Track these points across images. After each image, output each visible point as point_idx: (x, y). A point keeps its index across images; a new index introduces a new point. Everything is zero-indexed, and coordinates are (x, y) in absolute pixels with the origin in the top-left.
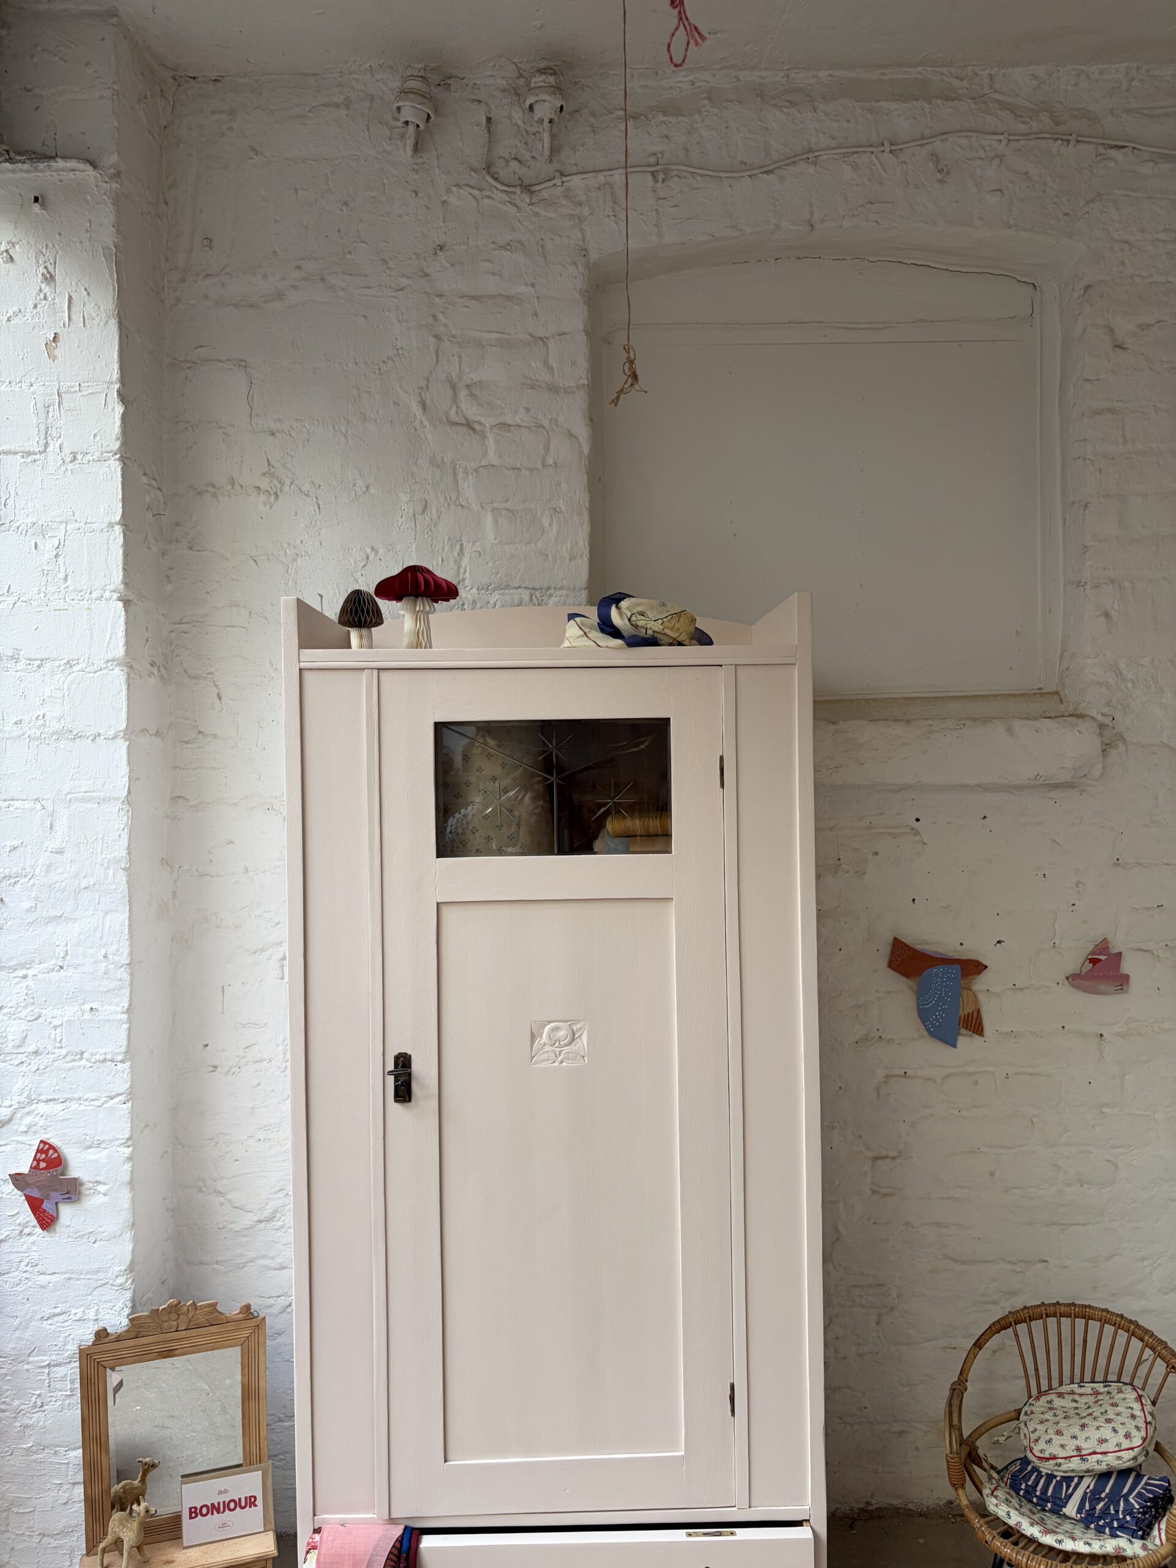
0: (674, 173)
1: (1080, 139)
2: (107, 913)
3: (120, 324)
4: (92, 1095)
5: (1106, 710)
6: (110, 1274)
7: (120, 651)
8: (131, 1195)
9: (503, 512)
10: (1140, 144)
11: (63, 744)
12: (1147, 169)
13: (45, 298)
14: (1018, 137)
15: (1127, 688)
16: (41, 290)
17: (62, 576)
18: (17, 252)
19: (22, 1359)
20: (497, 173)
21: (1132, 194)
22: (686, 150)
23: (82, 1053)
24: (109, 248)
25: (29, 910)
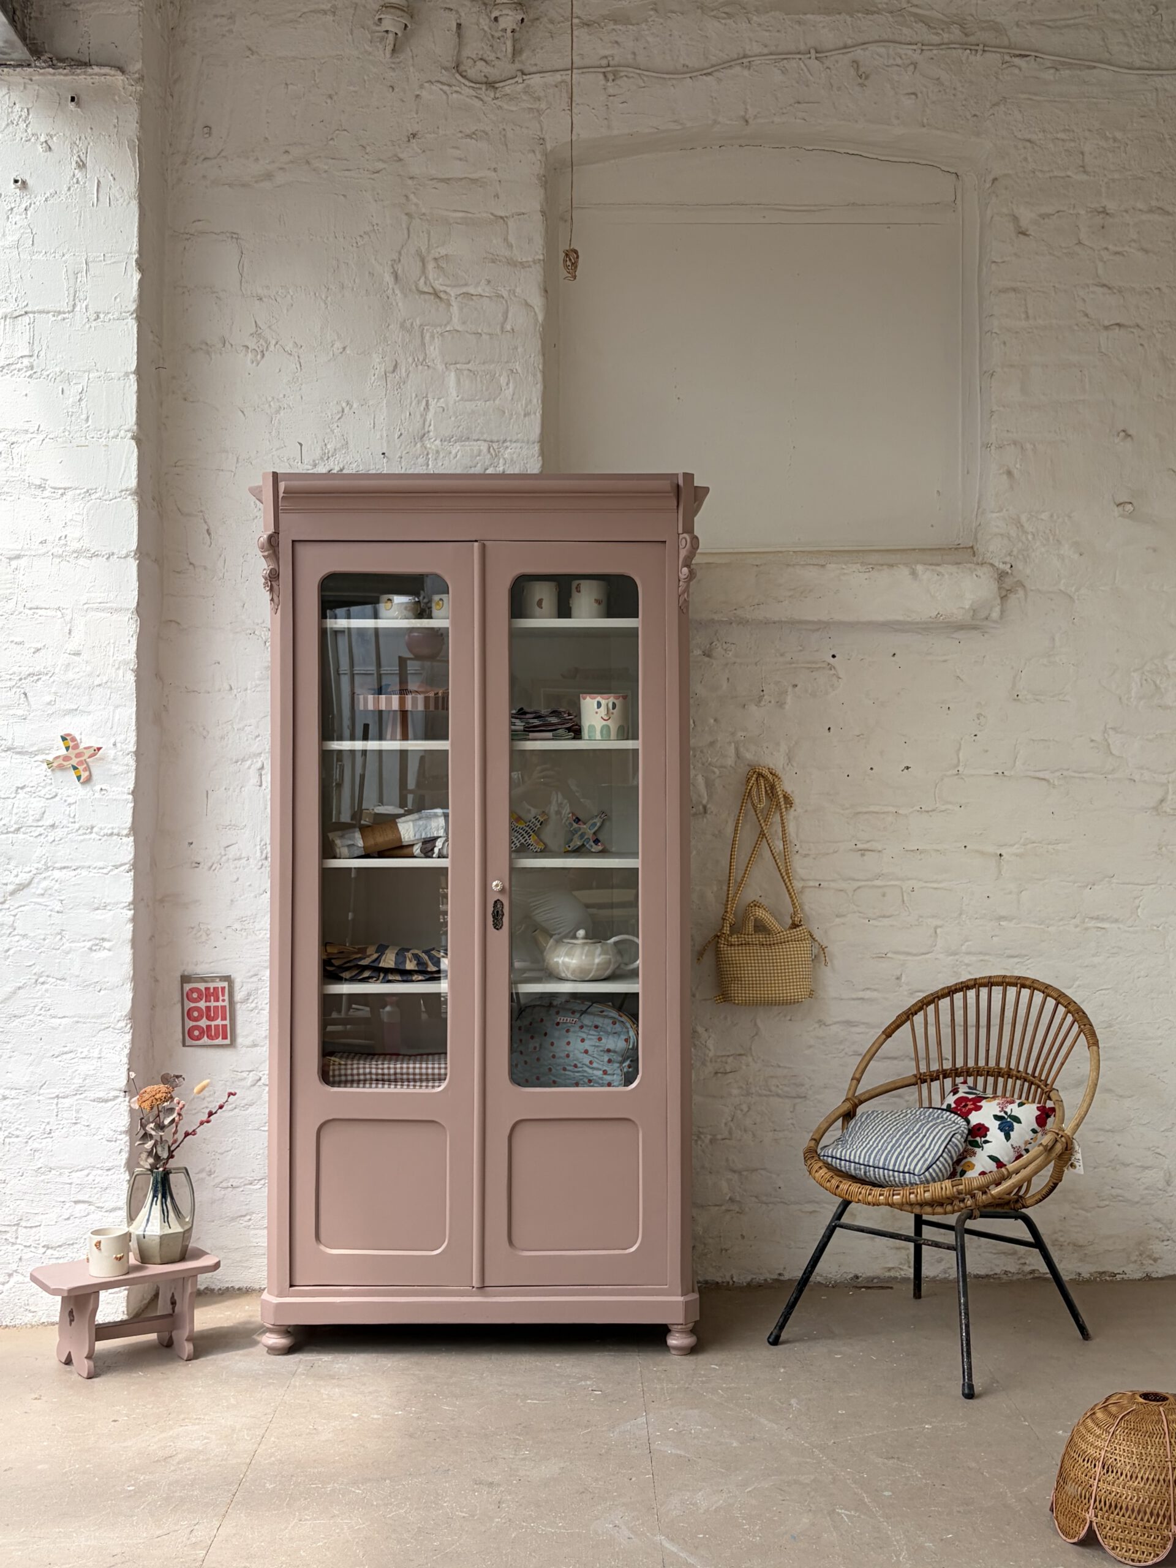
0: (622, 74)
1: (986, 49)
2: (117, 707)
3: (140, 204)
4: (100, 864)
5: (1008, 559)
6: (112, 1020)
7: (133, 483)
8: (131, 952)
9: (465, 372)
10: (1043, 53)
11: (82, 561)
12: (1049, 75)
13: (78, 182)
14: (931, 48)
15: (1027, 539)
16: (74, 175)
17: (84, 417)
18: (54, 142)
19: (33, 1091)
20: (466, 71)
21: (1034, 98)
22: (634, 53)
23: (92, 828)
24: (133, 141)
25: (49, 703)
